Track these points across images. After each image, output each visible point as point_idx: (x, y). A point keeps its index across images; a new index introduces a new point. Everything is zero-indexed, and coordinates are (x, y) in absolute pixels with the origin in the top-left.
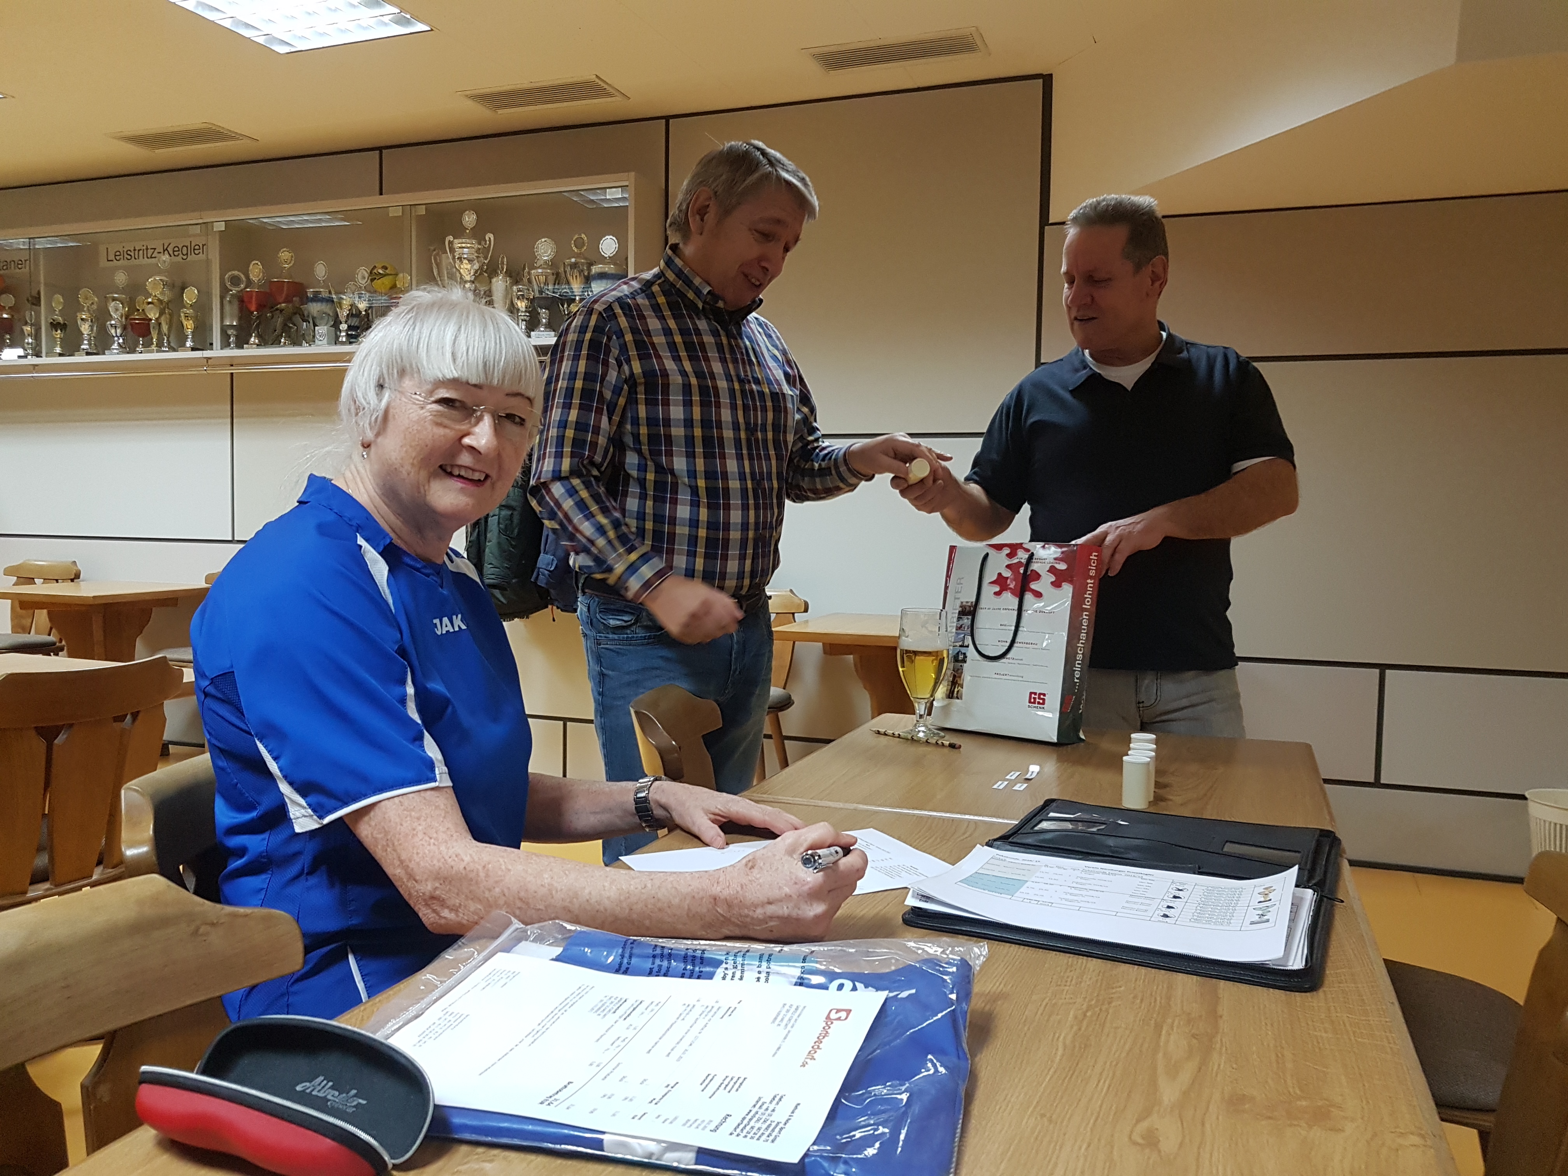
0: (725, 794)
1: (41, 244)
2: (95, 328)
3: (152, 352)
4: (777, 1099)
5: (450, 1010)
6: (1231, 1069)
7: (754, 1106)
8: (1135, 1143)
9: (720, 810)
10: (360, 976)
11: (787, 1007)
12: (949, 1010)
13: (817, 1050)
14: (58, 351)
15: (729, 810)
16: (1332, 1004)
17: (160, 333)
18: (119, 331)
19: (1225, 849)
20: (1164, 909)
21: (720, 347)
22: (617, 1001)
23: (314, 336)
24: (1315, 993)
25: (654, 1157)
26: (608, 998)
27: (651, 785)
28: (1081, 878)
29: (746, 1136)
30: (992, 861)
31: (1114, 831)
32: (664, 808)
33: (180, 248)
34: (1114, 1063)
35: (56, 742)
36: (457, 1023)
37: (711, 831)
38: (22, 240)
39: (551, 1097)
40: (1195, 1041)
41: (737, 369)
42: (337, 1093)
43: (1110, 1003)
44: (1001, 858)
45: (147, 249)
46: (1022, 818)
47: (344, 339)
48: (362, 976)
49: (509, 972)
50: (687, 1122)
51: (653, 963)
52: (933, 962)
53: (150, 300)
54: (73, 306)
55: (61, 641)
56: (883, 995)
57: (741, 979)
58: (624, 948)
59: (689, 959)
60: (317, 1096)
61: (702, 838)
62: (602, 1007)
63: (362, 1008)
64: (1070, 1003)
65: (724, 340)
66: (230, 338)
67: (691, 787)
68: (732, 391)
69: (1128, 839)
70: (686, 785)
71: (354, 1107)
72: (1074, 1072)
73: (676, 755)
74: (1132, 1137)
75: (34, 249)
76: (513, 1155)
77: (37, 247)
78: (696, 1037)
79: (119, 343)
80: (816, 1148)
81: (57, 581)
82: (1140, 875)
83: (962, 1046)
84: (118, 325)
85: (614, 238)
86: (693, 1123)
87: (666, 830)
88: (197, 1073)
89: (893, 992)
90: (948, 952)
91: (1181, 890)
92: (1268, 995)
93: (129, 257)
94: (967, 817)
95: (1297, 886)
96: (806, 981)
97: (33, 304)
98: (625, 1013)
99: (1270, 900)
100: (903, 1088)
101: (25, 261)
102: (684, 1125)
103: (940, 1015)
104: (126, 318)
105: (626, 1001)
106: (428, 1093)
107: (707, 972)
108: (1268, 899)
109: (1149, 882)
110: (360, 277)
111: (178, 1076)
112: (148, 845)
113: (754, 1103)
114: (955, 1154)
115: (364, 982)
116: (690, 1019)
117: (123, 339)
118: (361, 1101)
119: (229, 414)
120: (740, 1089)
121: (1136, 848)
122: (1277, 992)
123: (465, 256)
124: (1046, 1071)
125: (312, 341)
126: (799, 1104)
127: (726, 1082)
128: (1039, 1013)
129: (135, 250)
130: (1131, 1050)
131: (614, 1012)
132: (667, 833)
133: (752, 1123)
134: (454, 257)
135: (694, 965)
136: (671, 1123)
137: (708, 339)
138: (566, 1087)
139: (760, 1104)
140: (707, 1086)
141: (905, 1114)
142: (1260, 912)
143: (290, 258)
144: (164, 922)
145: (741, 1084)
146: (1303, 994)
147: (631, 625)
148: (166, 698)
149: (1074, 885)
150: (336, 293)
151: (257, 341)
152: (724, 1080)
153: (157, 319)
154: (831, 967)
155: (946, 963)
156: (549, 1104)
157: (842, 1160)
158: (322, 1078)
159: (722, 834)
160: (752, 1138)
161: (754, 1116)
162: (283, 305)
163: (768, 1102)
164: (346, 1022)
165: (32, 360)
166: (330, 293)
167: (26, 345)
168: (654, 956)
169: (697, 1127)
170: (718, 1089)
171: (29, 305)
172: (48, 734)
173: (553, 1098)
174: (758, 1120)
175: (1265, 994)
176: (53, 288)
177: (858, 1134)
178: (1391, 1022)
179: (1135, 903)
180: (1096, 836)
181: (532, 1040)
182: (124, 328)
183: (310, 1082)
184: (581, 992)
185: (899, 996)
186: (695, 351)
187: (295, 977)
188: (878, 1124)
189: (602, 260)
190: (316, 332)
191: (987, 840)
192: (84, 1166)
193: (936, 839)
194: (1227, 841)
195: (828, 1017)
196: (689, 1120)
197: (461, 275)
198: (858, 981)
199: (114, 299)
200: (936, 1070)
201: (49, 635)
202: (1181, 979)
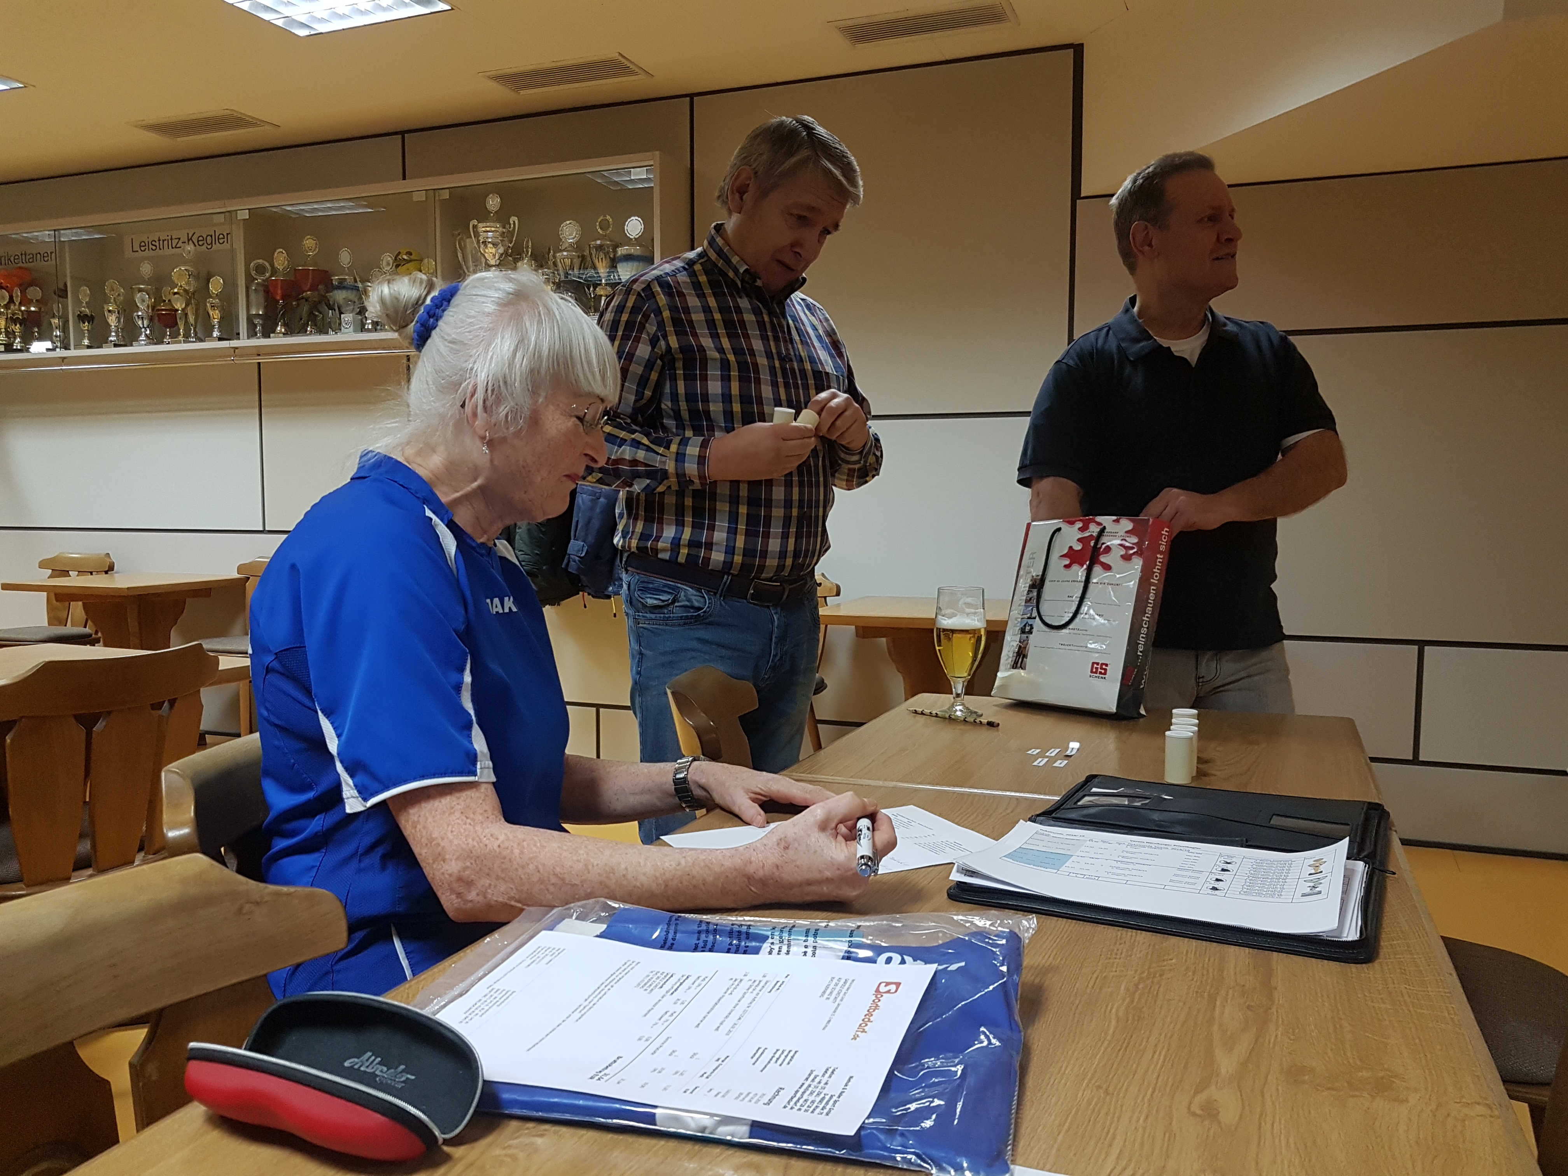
0: (764, 773)
1: (67, 236)
2: (122, 320)
3: (180, 342)
4: (829, 1072)
5: (496, 987)
6: (1289, 1041)
7: (807, 1079)
8: (1194, 1115)
9: (761, 789)
10: (404, 953)
11: (835, 981)
12: (1000, 982)
13: (868, 1023)
14: (86, 344)
15: (769, 789)
16: (1388, 975)
17: (187, 323)
18: (146, 323)
19: (1272, 822)
20: (1213, 882)
21: (761, 325)
22: (663, 976)
23: (340, 324)
24: (1370, 965)
25: (707, 1131)
26: (654, 973)
27: (690, 765)
28: (1127, 852)
29: (800, 1109)
30: (1036, 836)
31: (1158, 805)
32: (703, 788)
33: (205, 237)
34: (1169, 1035)
35: (94, 729)
36: (502, 999)
37: (752, 810)
38: (47, 233)
39: (600, 1072)
40: (1249, 1013)
41: (778, 347)
42: (385, 1069)
43: (1161, 975)
44: (1045, 833)
45: (171, 239)
46: (1064, 793)
47: (370, 327)
48: (406, 953)
49: (554, 949)
50: (739, 1096)
51: (699, 939)
52: (982, 934)
53: (176, 290)
54: (99, 298)
55: (96, 633)
56: (933, 968)
57: (788, 953)
58: (669, 924)
59: (735, 935)
60: (365, 1072)
61: (743, 818)
62: (648, 982)
63: (407, 986)
64: (1121, 976)
65: (766, 318)
66: (256, 328)
67: (730, 766)
68: (772, 369)
69: (1172, 813)
70: (726, 765)
71: (402, 1082)
72: (1129, 1044)
73: (714, 735)
74: (1192, 1109)
75: (60, 241)
76: (564, 1130)
77: (62, 239)
78: (745, 1011)
79: (146, 334)
80: (871, 1120)
81: (91, 573)
82: (1187, 849)
83: (1014, 1019)
84: (145, 315)
85: (640, 219)
86: (746, 1097)
87: (704, 811)
88: (245, 1049)
89: (942, 965)
90: (997, 925)
91: (1229, 863)
92: (1322, 966)
93: (154, 248)
94: (1008, 793)
95: (1348, 858)
96: (853, 955)
97: (60, 296)
98: (672, 987)
99: (1321, 872)
100: (957, 1061)
101: (51, 253)
102: (737, 1098)
103: (991, 988)
104: (153, 310)
105: (672, 976)
106: (477, 1068)
107: (753, 947)
108: (1319, 871)
109: (1197, 855)
110: (384, 263)
111: (227, 1053)
112: (189, 827)
113: (806, 1076)
114: (1012, 1126)
115: (408, 959)
116: (738, 993)
117: (150, 331)
118: (409, 1076)
119: (257, 404)
120: (791, 1063)
121: (1181, 823)
122: (1332, 964)
123: (490, 240)
124: (1100, 1043)
125: (338, 329)
126: (852, 1077)
127: (777, 1056)
128: (1090, 986)
129: (159, 240)
130: (1185, 1022)
131: (661, 987)
132: (705, 812)
133: (805, 1097)
134: (478, 242)
135: (739, 940)
136: (723, 1096)
137: (749, 317)
138: (615, 1061)
139: (812, 1077)
140: (757, 1059)
141: (960, 1086)
142: (1312, 884)
143: (314, 245)
144: (209, 900)
145: (792, 1057)
146: (1358, 965)
147: (668, 605)
148: (203, 684)
149: (1120, 859)
150: (362, 281)
151: (283, 330)
152: (775, 1053)
153: (183, 310)
154: (877, 942)
155: (995, 936)
156: (599, 1079)
157: (899, 1132)
158: (369, 1054)
159: (762, 812)
160: (806, 1111)
161: (807, 1089)
162: (309, 293)
163: (821, 1074)
164: (393, 999)
165: (60, 353)
166: (356, 281)
167: (54, 338)
168: (699, 932)
169: (750, 1101)
170: (769, 1062)
171: (56, 297)
172: (88, 721)
173: (603, 1073)
174: (811, 1093)
175: (1320, 966)
176: (80, 281)
177: (913, 1107)
178: (1450, 993)
179: (1183, 876)
180: (1141, 811)
181: (580, 1015)
182: (151, 319)
183: (358, 1058)
184: (627, 967)
185: (949, 969)
186: (735, 329)
187: (340, 954)
188: (934, 1097)
189: (628, 241)
190: (342, 320)
191: (1030, 816)
192: (134, 1142)
193: (978, 815)
194: (1274, 814)
195: (877, 990)
196: (741, 1094)
197: (486, 260)
198: (906, 955)
199: (140, 290)
200: (990, 1043)
201: (85, 627)
202: (1232, 951)
